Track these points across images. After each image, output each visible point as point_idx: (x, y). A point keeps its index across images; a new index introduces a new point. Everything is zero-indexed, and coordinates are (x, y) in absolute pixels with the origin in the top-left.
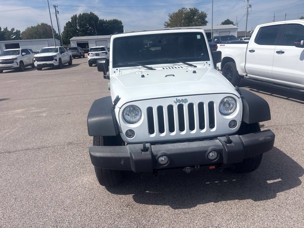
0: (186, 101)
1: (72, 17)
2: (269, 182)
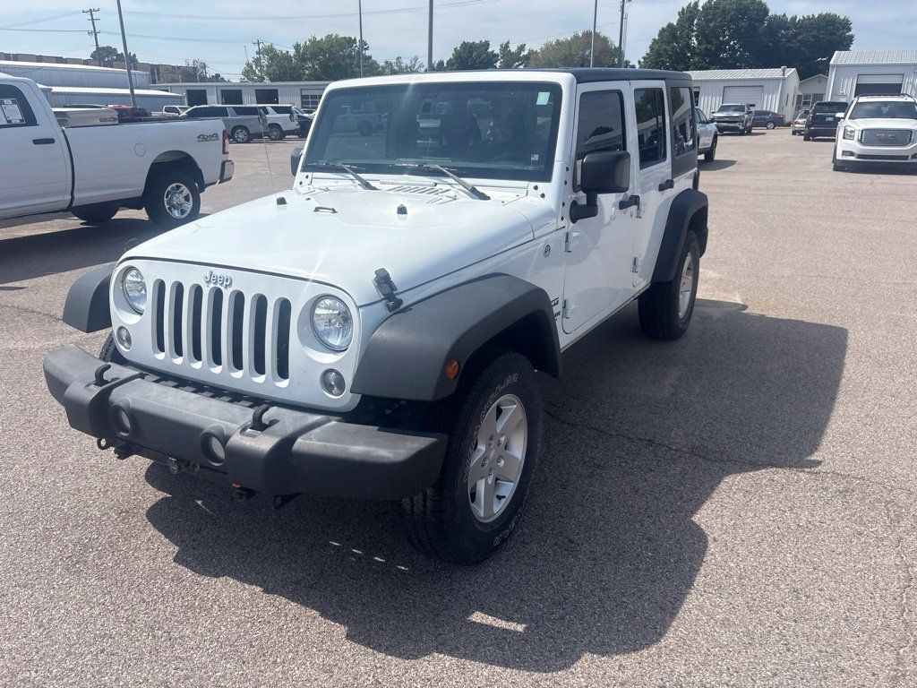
0: (228, 282)
1: (683, 9)
2: (478, 617)
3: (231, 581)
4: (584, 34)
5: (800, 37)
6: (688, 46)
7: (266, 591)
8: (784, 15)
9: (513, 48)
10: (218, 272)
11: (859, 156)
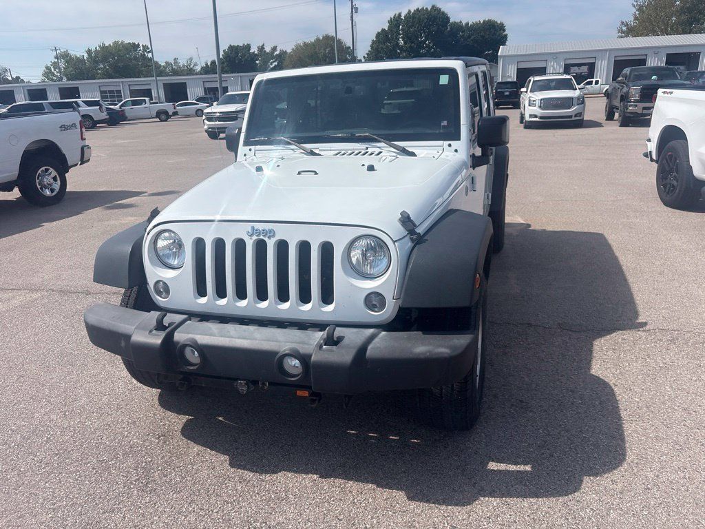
0: (271, 234)
1: (391, 18)
2: (493, 466)
3: (290, 474)
4: (324, 37)
5: (472, 37)
6: (397, 44)
7: (322, 476)
8: (461, 22)
9: (268, 49)
10: (257, 226)
11: (541, 118)
